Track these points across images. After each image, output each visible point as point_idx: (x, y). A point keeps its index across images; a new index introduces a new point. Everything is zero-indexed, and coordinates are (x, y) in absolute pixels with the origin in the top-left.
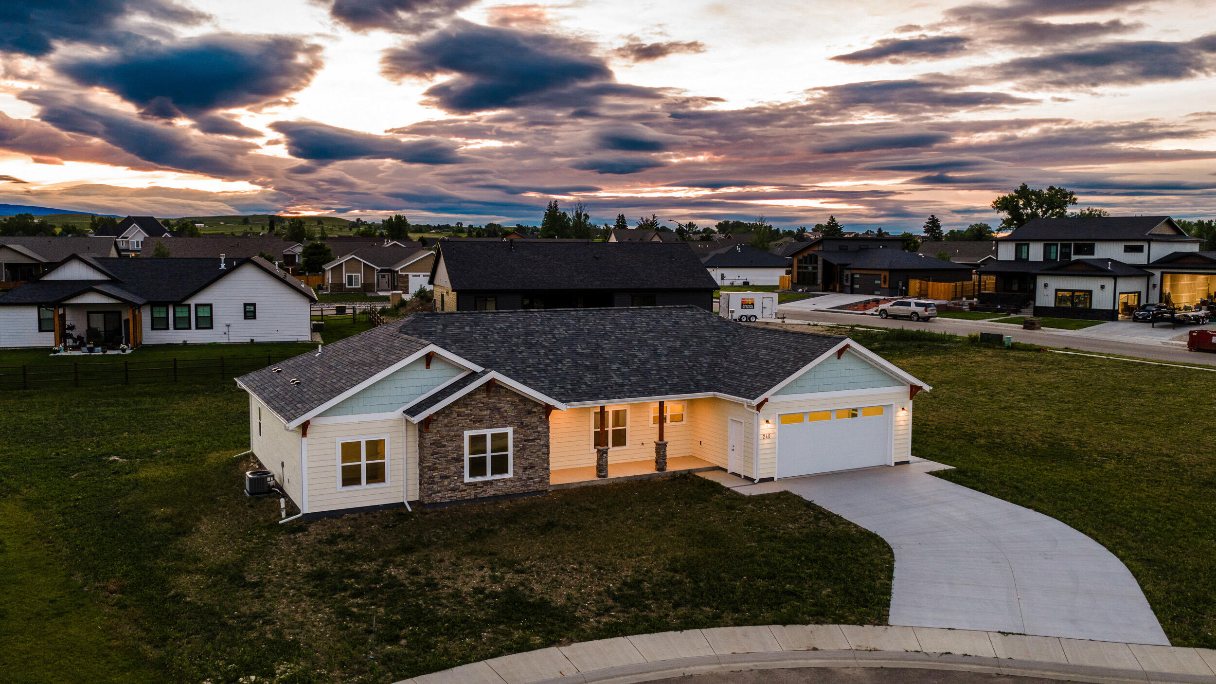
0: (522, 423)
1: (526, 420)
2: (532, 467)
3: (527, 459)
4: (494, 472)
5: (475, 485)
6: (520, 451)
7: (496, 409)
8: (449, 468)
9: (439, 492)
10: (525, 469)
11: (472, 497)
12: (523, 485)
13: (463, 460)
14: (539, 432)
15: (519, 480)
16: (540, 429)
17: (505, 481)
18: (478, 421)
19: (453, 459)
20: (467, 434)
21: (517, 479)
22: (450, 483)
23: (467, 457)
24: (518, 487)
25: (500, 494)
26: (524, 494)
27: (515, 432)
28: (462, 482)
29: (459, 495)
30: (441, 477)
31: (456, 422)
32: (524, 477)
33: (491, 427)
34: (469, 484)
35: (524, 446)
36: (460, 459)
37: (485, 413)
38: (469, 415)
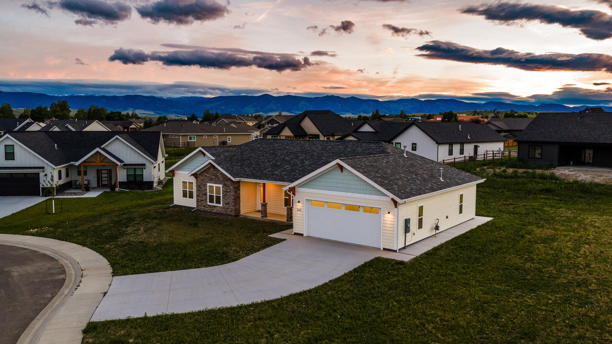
0: (225, 184)
1: (226, 183)
2: (228, 204)
3: (227, 200)
4: (216, 203)
5: (210, 206)
6: (224, 196)
7: (216, 176)
8: (203, 197)
9: (200, 206)
10: (226, 204)
11: (210, 211)
12: (225, 211)
13: (207, 195)
14: (230, 189)
15: (224, 208)
16: (231, 188)
17: (220, 207)
18: (211, 180)
19: (204, 194)
20: (208, 184)
21: (223, 208)
22: (203, 203)
23: (208, 194)
24: (223, 211)
25: (218, 212)
26: (226, 215)
27: (223, 187)
28: (207, 204)
29: (206, 209)
30: (201, 200)
31: (205, 179)
32: (226, 208)
33: (215, 183)
34: (209, 205)
35: (226, 194)
36: (206, 194)
37: (213, 177)
38: (209, 177)
